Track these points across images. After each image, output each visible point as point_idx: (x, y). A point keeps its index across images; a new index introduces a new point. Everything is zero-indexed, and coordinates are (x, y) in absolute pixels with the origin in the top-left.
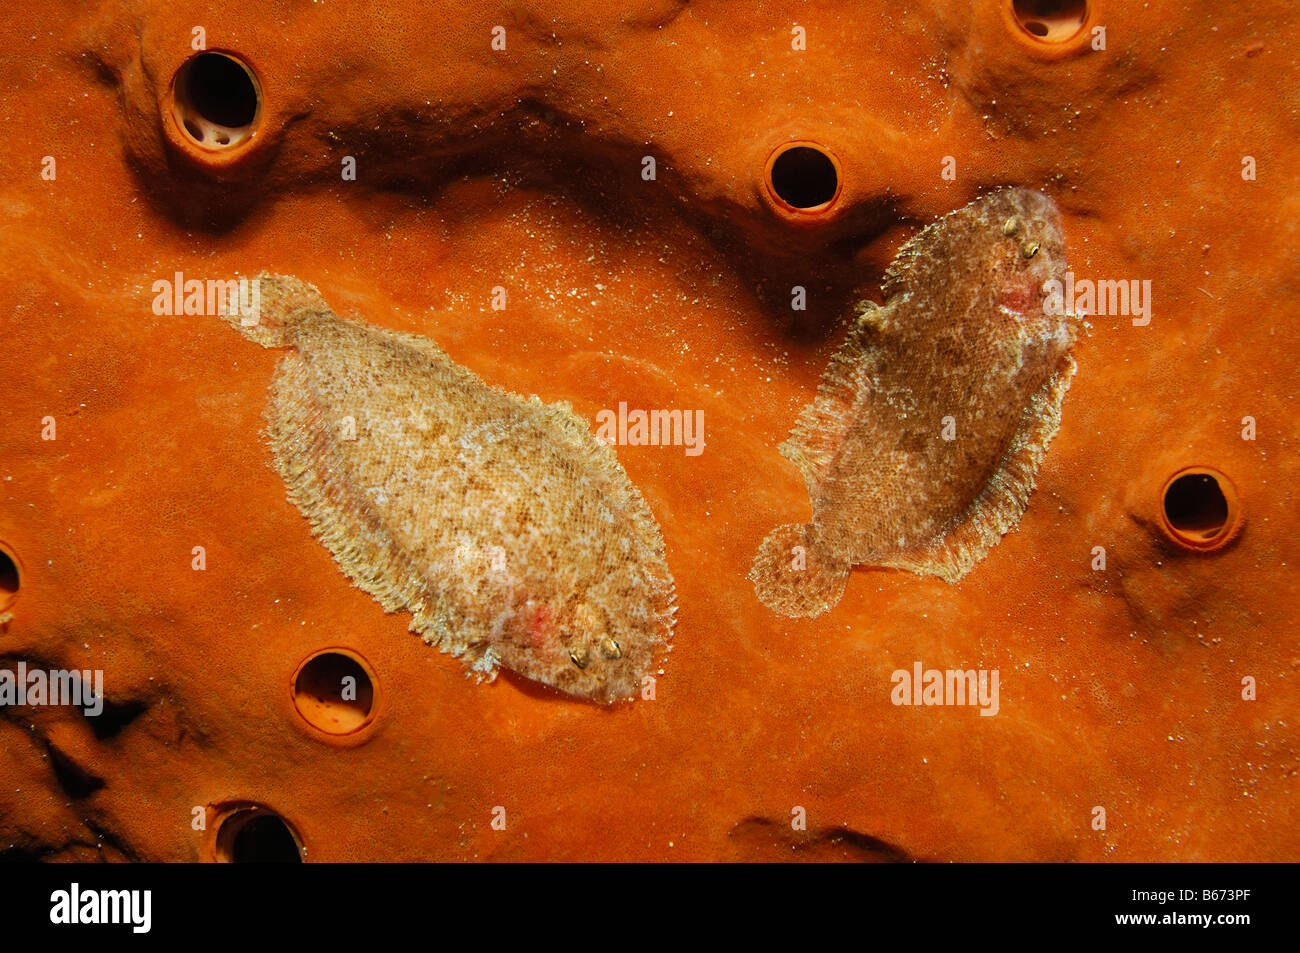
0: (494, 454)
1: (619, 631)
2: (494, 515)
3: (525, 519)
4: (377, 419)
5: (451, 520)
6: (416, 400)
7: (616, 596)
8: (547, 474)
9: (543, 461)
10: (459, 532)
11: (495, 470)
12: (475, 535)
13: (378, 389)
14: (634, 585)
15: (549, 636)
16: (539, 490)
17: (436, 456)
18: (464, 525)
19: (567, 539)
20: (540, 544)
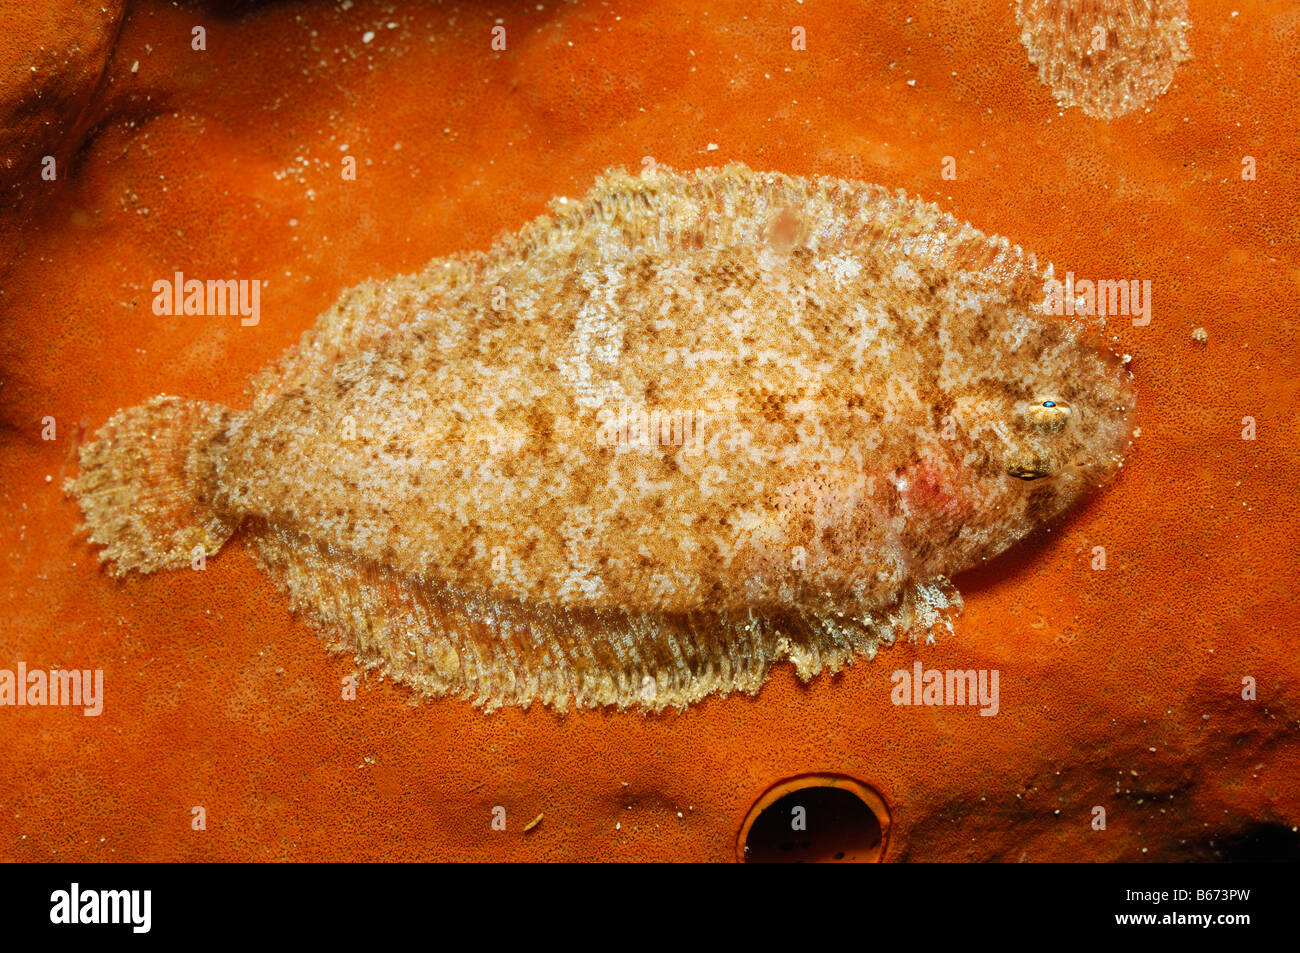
0: (640, 374)
1: (1029, 380)
2: (739, 449)
3: (776, 407)
4: (463, 499)
5: (704, 519)
6: (468, 417)
7: (978, 350)
8: (724, 317)
9: (700, 307)
10: (731, 520)
11: (669, 394)
12: (751, 502)
13: (414, 462)
14: (979, 311)
15: (967, 489)
16: (745, 351)
17: (583, 460)
18: (726, 506)
19: (847, 363)
20: (827, 411)
